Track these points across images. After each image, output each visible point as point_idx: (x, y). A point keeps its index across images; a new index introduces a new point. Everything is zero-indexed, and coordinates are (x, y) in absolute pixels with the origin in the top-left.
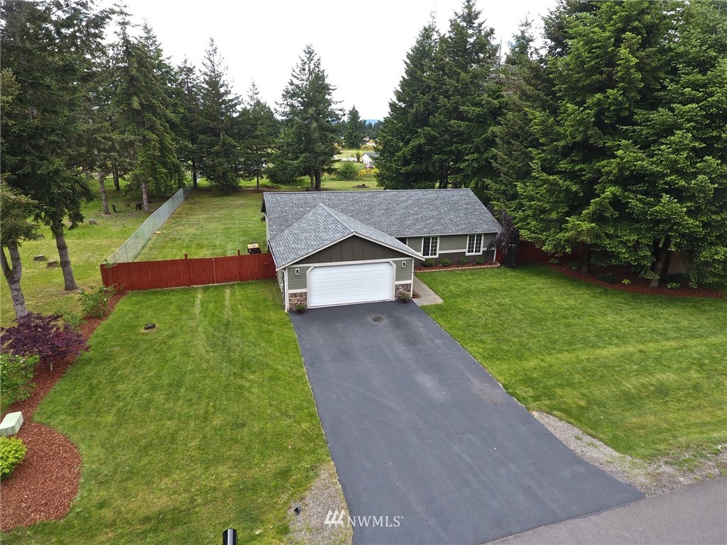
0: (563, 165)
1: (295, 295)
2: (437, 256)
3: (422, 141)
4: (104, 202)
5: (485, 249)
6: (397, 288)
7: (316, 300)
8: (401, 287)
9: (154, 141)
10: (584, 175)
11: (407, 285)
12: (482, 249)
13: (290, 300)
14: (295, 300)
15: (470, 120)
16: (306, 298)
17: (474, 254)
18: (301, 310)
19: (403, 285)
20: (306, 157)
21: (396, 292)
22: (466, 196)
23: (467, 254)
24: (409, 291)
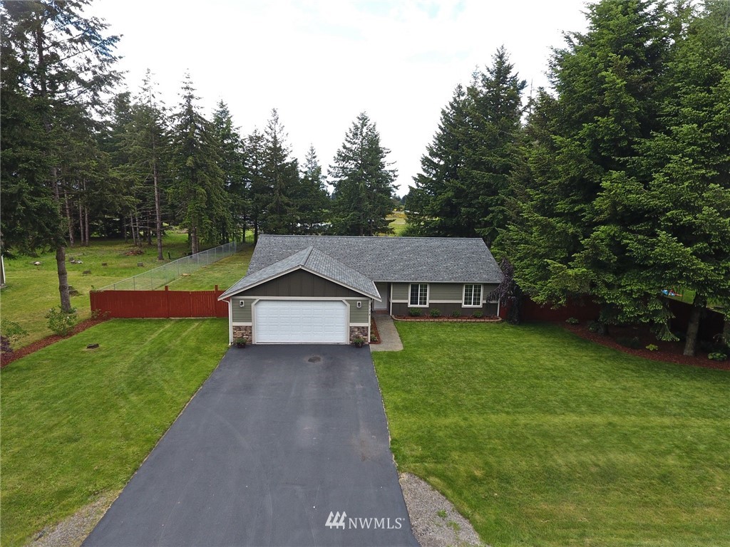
0: (561, 206)
1: (239, 328)
2: (427, 306)
3: (450, 194)
4: (159, 249)
5: (485, 302)
6: (352, 330)
7: (263, 336)
8: (356, 330)
9: (201, 194)
10: (584, 216)
11: (363, 327)
12: (482, 301)
13: (234, 333)
14: (239, 334)
15: (495, 171)
16: (251, 333)
17: (472, 306)
18: (243, 345)
19: (358, 328)
20: (354, 215)
21: (351, 334)
22: (475, 245)
23: (464, 306)
24: (367, 335)
